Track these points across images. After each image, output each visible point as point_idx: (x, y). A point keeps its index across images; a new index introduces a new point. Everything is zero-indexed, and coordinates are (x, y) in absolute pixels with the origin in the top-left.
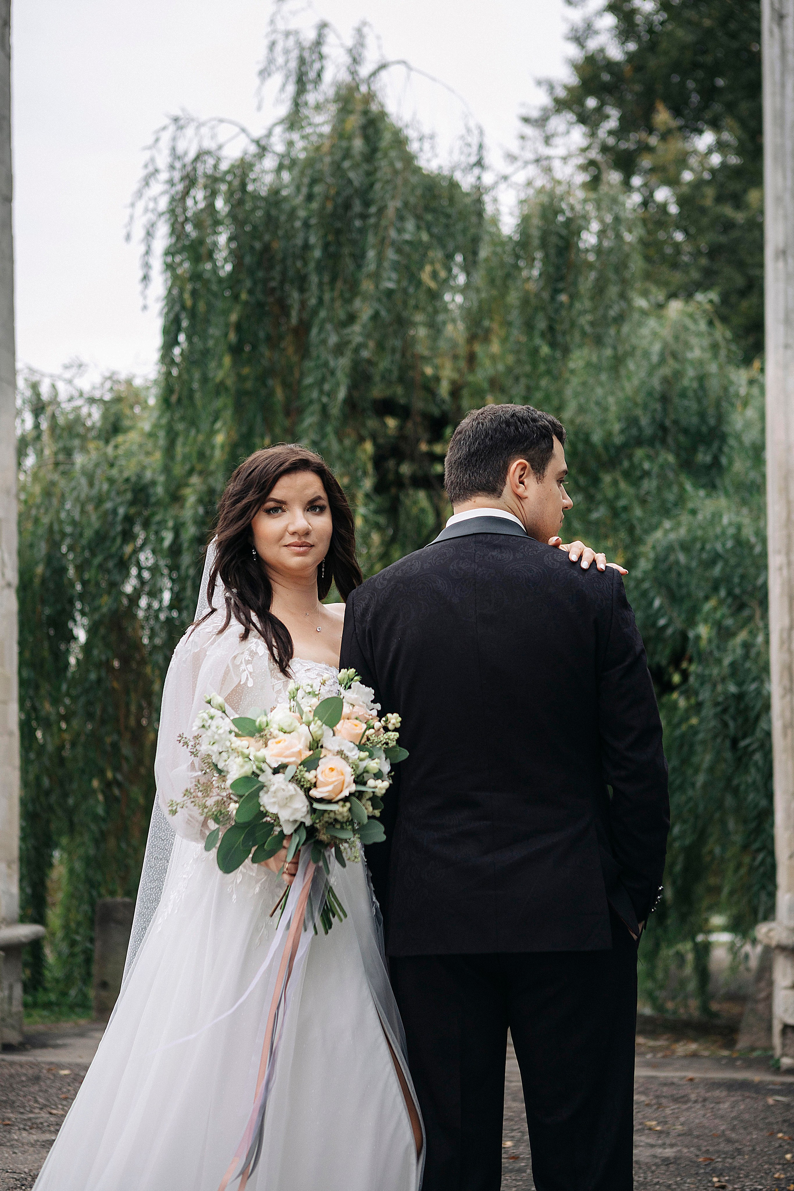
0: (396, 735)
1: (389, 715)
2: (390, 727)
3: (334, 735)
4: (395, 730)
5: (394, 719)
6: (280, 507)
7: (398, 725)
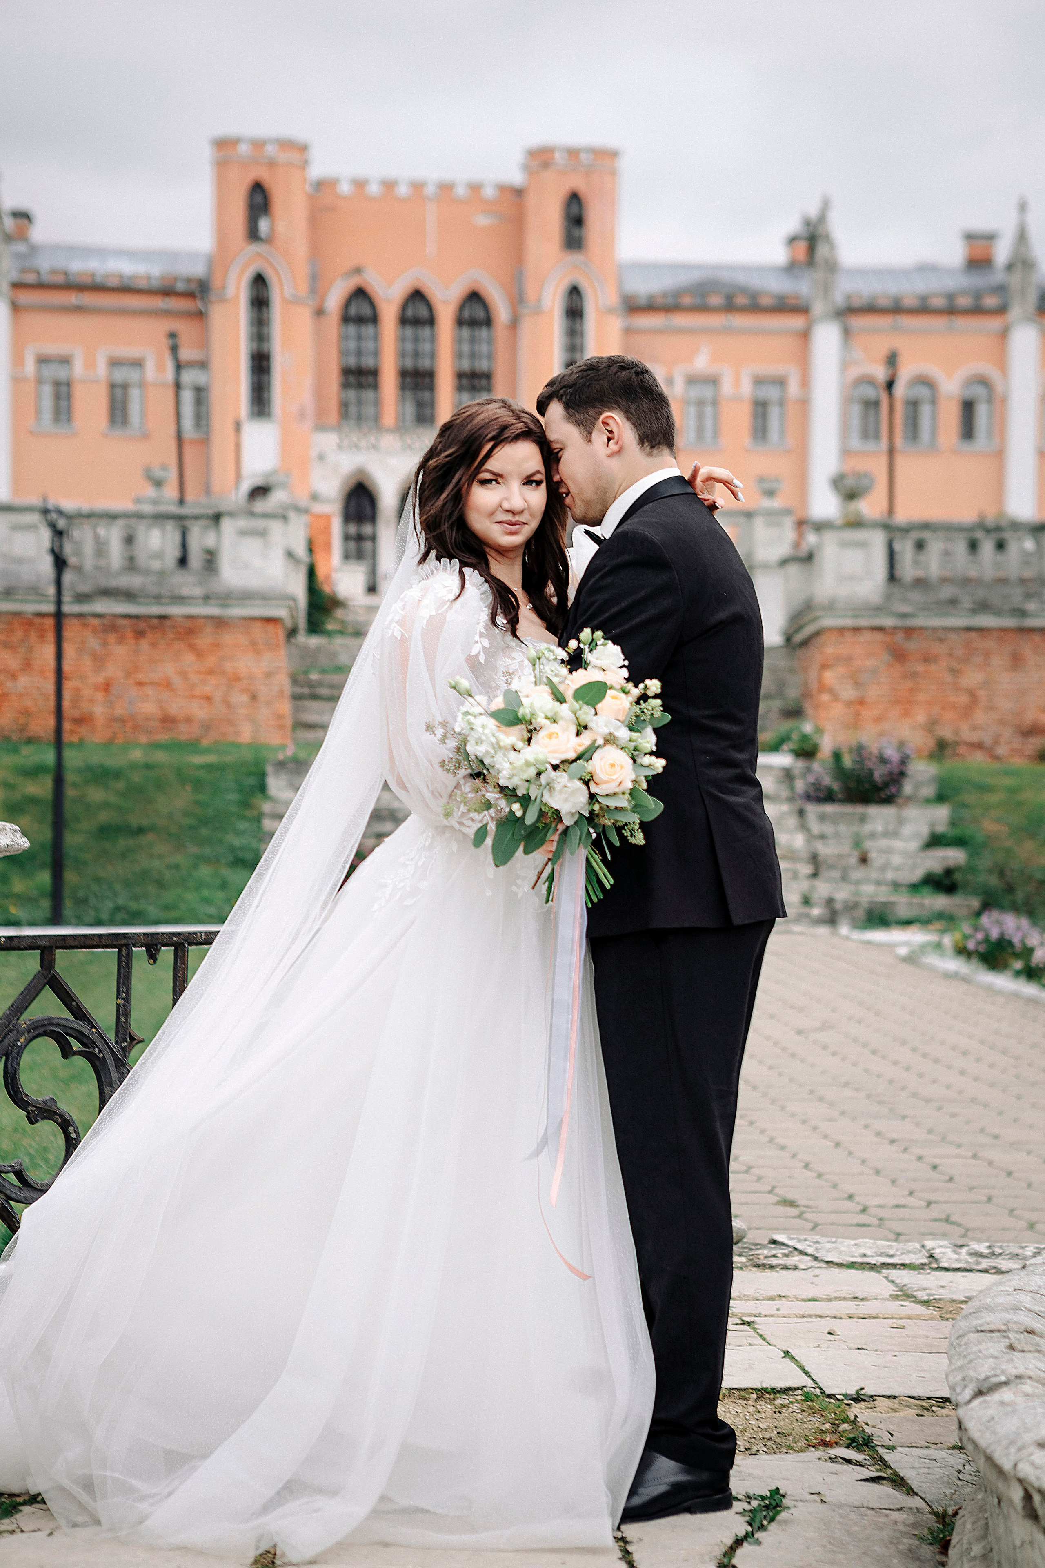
0: (659, 702)
1: (647, 682)
2: (650, 693)
3: (596, 714)
4: (656, 696)
5: (654, 685)
6: (497, 478)
7: (659, 691)
